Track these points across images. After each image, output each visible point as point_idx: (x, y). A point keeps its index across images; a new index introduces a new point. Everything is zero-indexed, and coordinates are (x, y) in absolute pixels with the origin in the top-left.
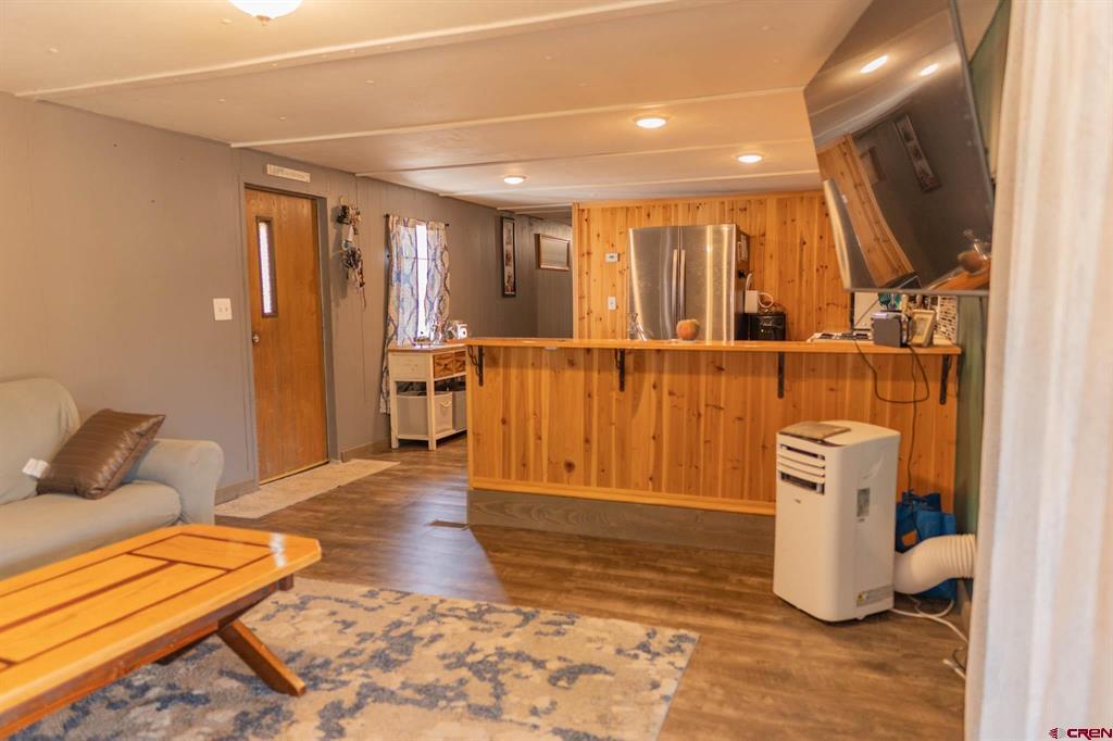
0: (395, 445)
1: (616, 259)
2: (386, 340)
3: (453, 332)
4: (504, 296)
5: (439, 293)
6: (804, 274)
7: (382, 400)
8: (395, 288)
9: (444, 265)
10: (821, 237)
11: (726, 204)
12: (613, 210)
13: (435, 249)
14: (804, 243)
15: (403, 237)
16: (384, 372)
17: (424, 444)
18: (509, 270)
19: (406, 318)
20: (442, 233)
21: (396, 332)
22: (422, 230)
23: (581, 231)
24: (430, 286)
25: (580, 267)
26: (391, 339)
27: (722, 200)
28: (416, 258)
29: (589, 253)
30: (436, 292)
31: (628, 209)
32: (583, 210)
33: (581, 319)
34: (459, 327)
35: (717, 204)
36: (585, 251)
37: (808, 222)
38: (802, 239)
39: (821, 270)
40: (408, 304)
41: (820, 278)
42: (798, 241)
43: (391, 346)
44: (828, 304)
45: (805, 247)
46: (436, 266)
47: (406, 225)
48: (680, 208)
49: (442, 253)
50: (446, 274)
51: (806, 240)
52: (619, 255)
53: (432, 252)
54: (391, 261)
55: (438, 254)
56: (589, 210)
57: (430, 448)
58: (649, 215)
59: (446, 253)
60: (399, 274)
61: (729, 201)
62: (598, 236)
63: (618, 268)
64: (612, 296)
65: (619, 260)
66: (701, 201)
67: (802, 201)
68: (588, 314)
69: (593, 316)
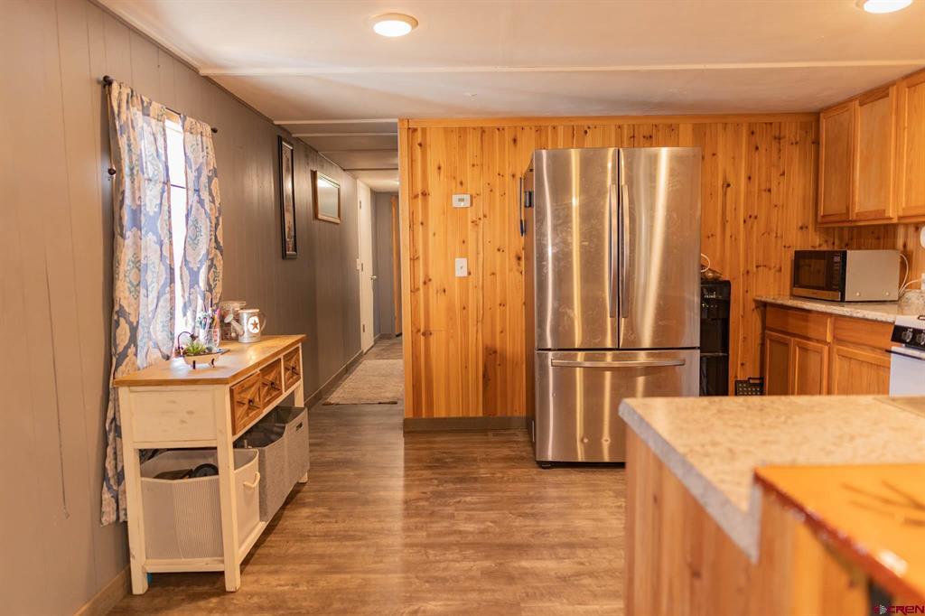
0: (139, 586)
1: (467, 203)
2: (112, 358)
3: (234, 324)
4: (284, 256)
5: (208, 252)
6: (728, 225)
7: (107, 496)
8: (129, 242)
9: (213, 202)
10: (750, 178)
11: (625, 127)
12: (463, 131)
13: (199, 170)
14: (729, 185)
15: (142, 137)
16: (110, 431)
17: (213, 580)
18: (288, 218)
19: (151, 308)
20: (208, 142)
21: (133, 339)
22: (174, 128)
23: (412, 161)
24: (191, 241)
25: (412, 214)
26: (124, 355)
27: (619, 122)
28: (167, 182)
29: (425, 194)
30: (203, 252)
31: (483, 131)
32: (415, 130)
33: (414, 290)
34: (245, 314)
35: (613, 127)
36: (419, 190)
37: (733, 158)
38: (725, 179)
39: (749, 222)
40: (154, 278)
41: (749, 233)
42: (720, 183)
43: (122, 373)
44: (757, 267)
45: (729, 189)
46: (201, 202)
47: (146, 113)
48: (561, 131)
49: (210, 179)
50: (217, 218)
51: (731, 180)
52: (471, 197)
53: (192, 175)
54: (119, 182)
55: (204, 179)
56: (424, 130)
57: (229, 587)
58: (515, 141)
59: (215, 180)
60: (136, 213)
61: (629, 125)
62: (439, 168)
63: (471, 217)
64: (461, 257)
65: (472, 204)
66: (590, 123)
67: (725, 128)
68: (425, 283)
69: (433, 286)
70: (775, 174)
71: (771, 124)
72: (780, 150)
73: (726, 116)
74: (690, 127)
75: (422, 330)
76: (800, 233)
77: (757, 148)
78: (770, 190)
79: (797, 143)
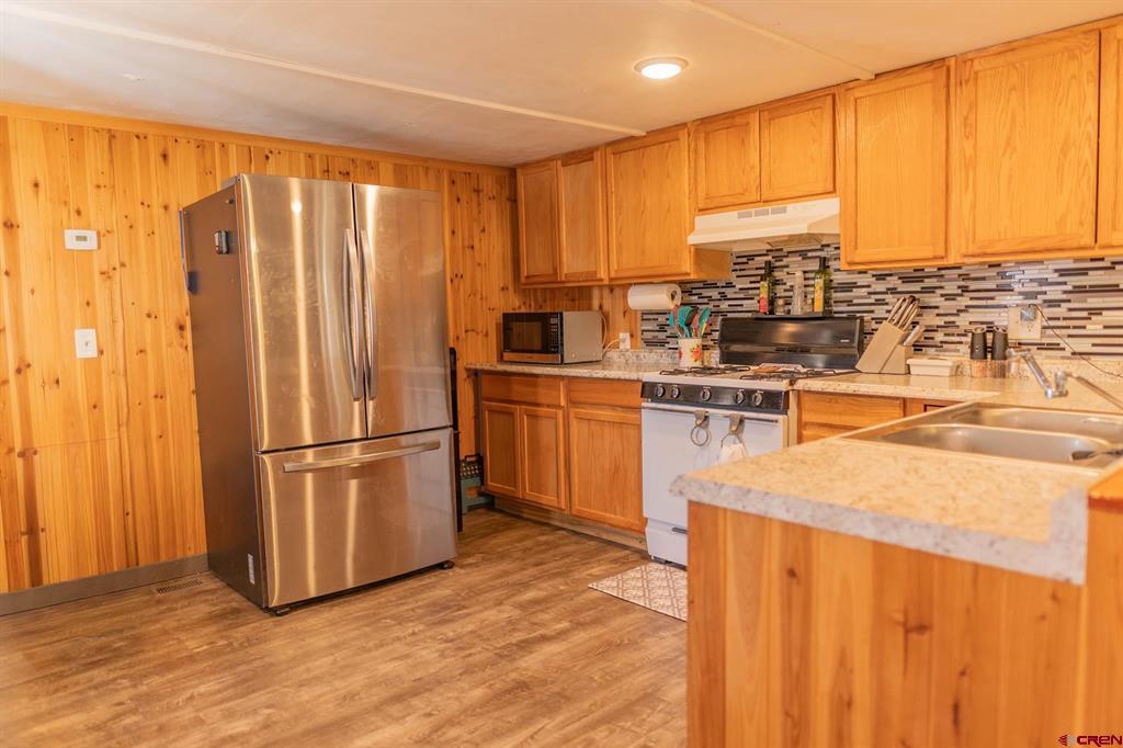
1: (92, 244)
10: (453, 232)
11: (317, 158)
12: (76, 132)
29: (10, 225)
31: (112, 136)
39: (456, 281)
41: (456, 292)
44: (466, 331)
48: (233, 150)
52: (98, 233)
58: (165, 156)
61: (321, 156)
62: (36, 185)
63: (98, 264)
64: (85, 326)
65: (99, 247)
66: (274, 146)
67: (426, 174)
68: (19, 371)
69: (34, 377)
70: (476, 231)
71: (469, 174)
72: (479, 204)
73: (426, 160)
74: (391, 167)
75: (18, 449)
76: (502, 294)
77: (458, 200)
78: (473, 247)
79: (494, 198)
